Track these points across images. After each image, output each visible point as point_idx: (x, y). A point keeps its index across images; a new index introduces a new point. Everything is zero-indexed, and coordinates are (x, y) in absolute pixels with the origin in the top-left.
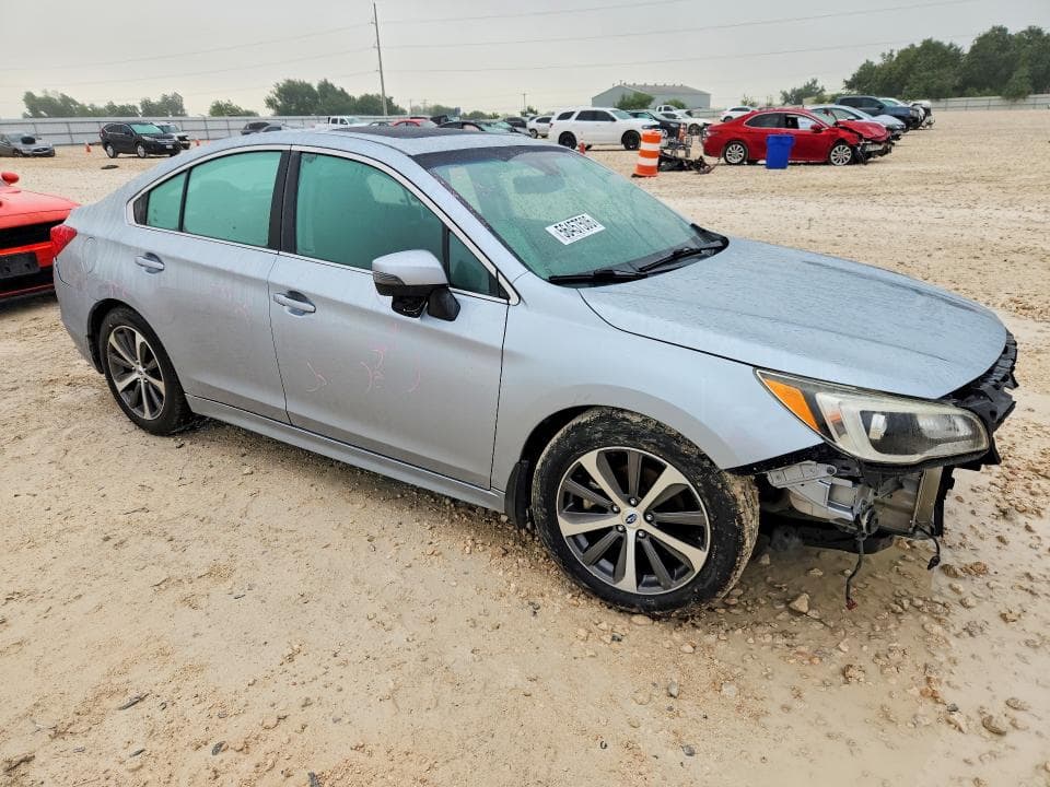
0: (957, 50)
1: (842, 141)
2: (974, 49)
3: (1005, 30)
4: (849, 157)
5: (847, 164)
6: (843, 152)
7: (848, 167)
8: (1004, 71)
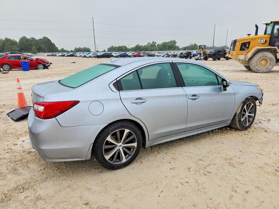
0: (16, 41)
1: (40, 63)
2: (20, 41)
3: (26, 37)
4: (43, 67)
5: (43, 69)
6: (41, 66)
7: (43, 70)
8: (29, 47)
